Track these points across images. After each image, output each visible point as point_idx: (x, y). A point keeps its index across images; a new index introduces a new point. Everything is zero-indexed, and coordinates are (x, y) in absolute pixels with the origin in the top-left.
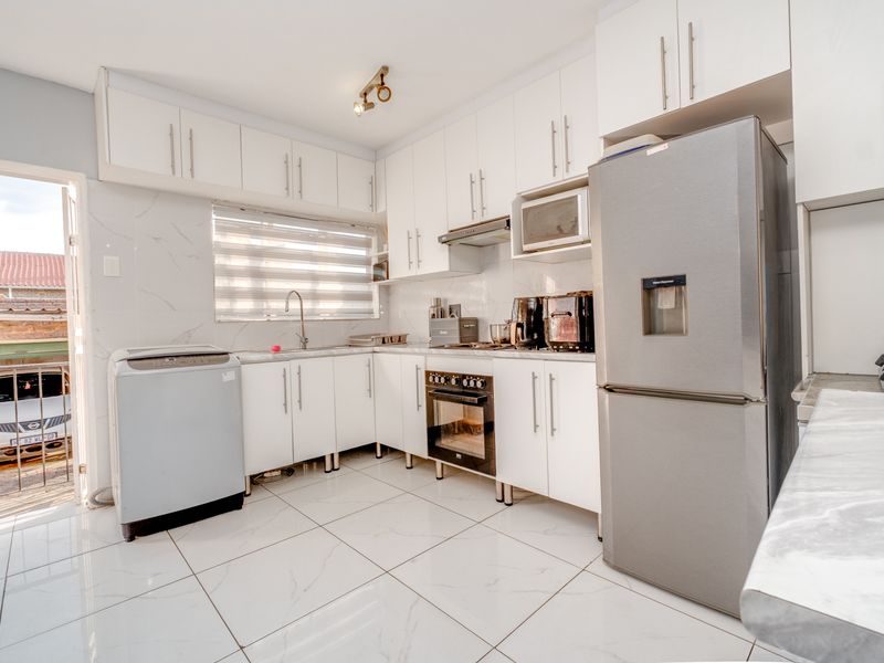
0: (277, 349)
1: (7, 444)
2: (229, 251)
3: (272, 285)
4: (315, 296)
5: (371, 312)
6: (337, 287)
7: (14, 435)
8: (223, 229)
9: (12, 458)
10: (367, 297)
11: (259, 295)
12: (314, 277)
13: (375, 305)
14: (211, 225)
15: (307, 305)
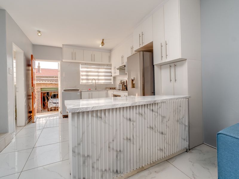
0: (90, 89)
1: (55, 106)
2: (83, 72)
3: (90, 77)
4: (98, 80)
5: (111, 83)
6: (103, 78)
7: (56, 105)
8: (82, 68)
9: (55, 109)
10: (110, 80)
11: (87, 79)
12: (98, 76)
13: (112, 81)
14: (80, 67)
15: (97, 81)
